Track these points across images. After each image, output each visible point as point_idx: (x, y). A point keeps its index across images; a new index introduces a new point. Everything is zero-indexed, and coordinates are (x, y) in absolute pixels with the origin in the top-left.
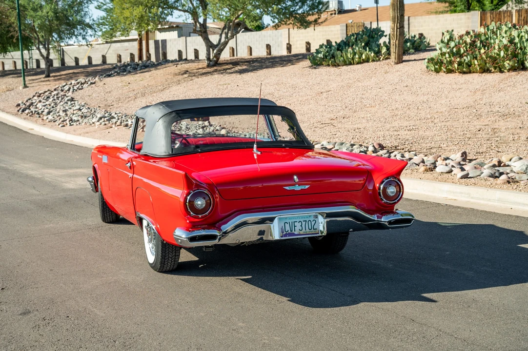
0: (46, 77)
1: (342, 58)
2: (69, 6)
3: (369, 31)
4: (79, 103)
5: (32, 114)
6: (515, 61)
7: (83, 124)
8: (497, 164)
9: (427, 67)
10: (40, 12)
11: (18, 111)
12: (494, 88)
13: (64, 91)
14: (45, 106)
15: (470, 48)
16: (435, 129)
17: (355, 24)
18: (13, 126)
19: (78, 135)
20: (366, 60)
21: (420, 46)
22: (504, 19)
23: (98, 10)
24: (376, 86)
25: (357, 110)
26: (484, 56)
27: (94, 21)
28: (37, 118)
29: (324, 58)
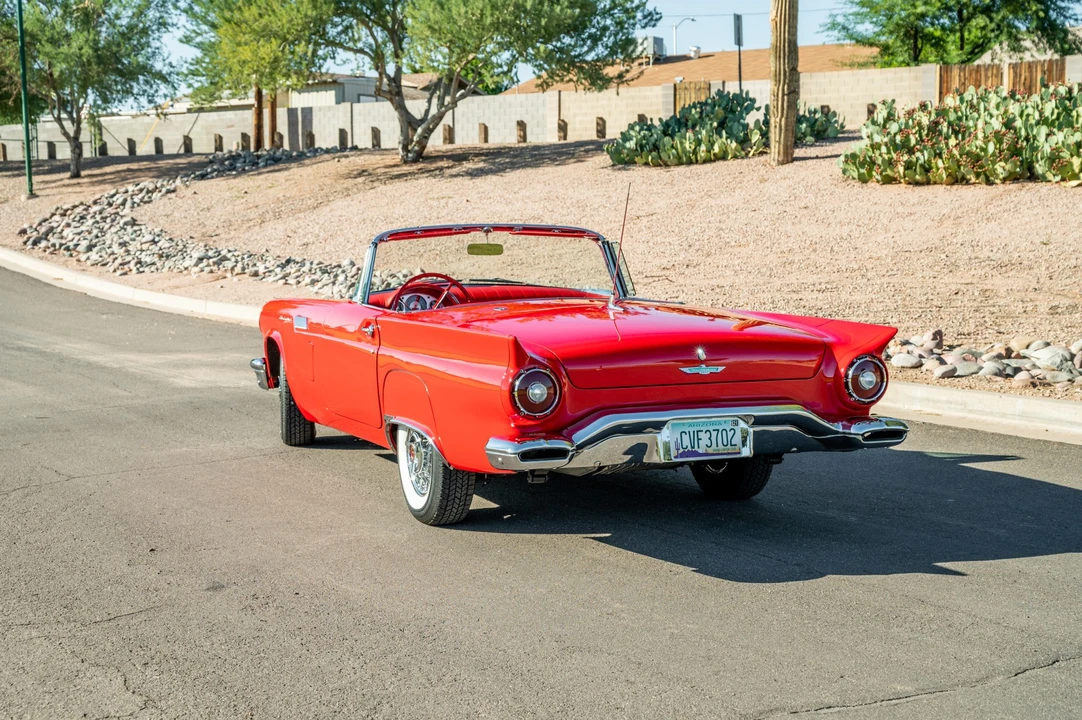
0: (72, 177)
1: (674, 151)
2: (123, 34)
3: (726, 99)
4: (150, 229)
5: (55, 250)
6: (1015, 163)
7: (166, 270)
8: (1004, 353)
9: (844, 171)
10: (66, 47)
11: (25, 243)
12: (977, 213)
13: (114, 206)
14: (79, 234)
15: (927, 135)
16: (870, 289)
17: (692, 86)
18: (19, 273)
19: (158, 291)
20: (720, 155)
21: (827, 129)
22: (986, 81)
23: (186, 46)
24: (745, 206)
25: (713, 251)
26: (956, 152)
27: (172, 66)
28: (66, 258)
29: (637, 150)
